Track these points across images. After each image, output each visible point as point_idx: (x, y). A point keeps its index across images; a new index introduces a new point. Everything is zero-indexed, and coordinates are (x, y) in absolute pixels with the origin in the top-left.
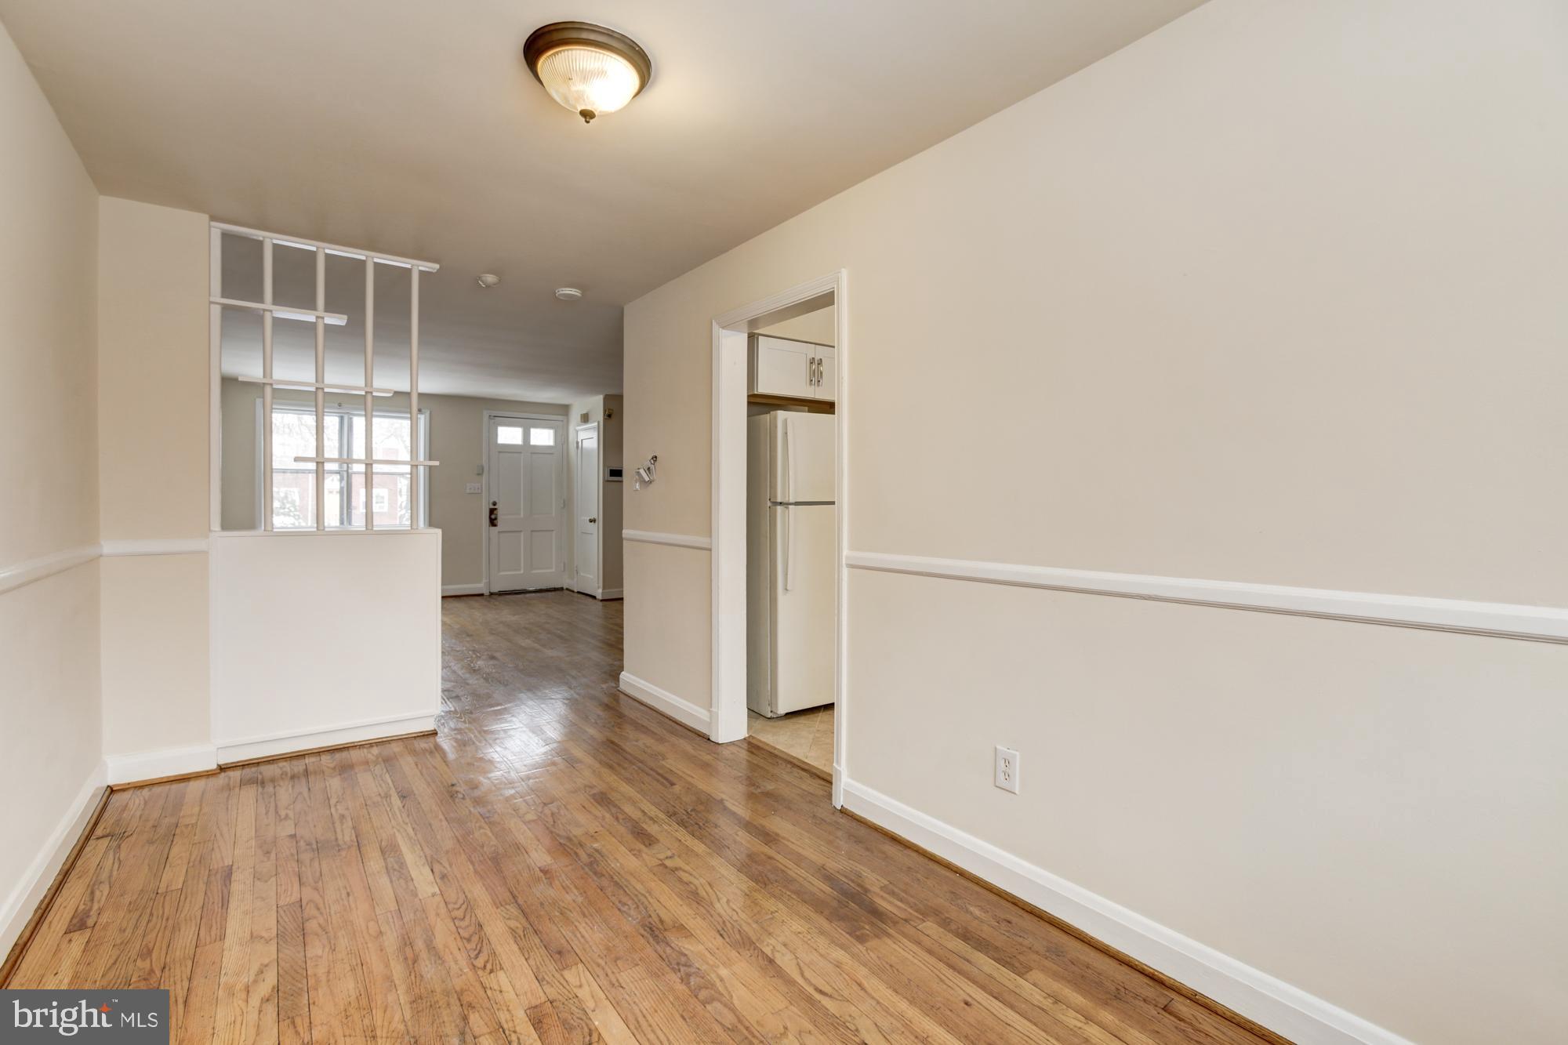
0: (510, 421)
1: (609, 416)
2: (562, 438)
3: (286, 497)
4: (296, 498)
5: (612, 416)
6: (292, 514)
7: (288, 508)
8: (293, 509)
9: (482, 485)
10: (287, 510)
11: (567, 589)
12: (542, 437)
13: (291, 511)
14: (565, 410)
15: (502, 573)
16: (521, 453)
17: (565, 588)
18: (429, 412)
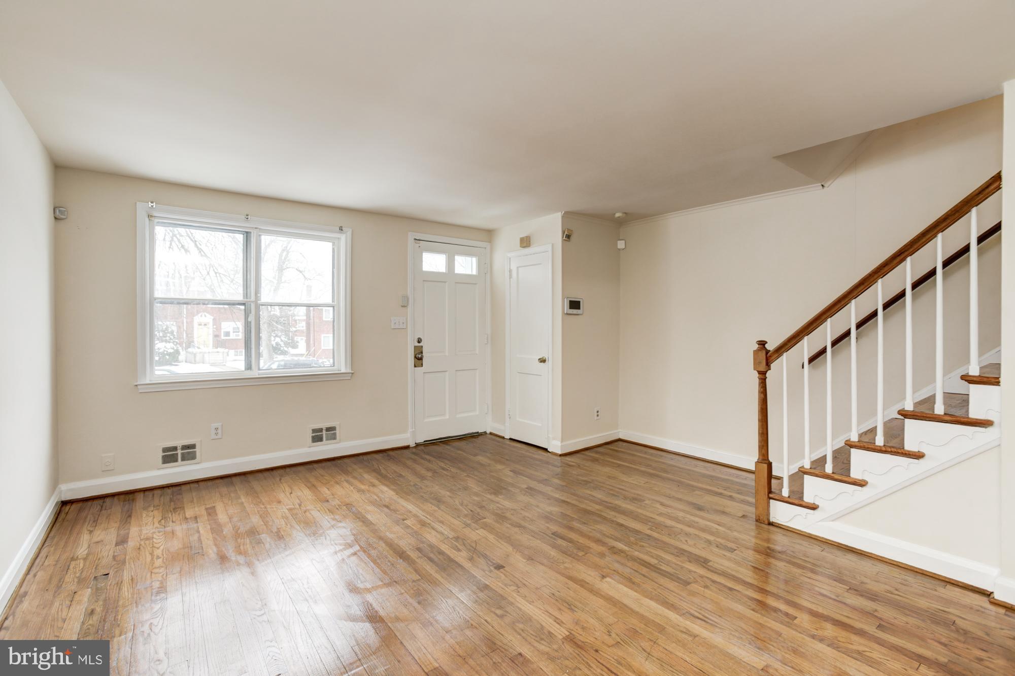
0: (435, 247)
1: (568, 237)
2: (486, 267)
3: (167, 329)
4: (175, 328)
5: (572, 238)
6: (172, 341)
7: (169, 337)
8: (172, 337)
9: (407, 319)
10: (168, 338)
11: (491, 434)
12: (466, 265)
13: (171, 339)
14: (489, 234)
15: (426, 420)
16: (445, 282)
17: (488, 432)
18: (351, 230)
